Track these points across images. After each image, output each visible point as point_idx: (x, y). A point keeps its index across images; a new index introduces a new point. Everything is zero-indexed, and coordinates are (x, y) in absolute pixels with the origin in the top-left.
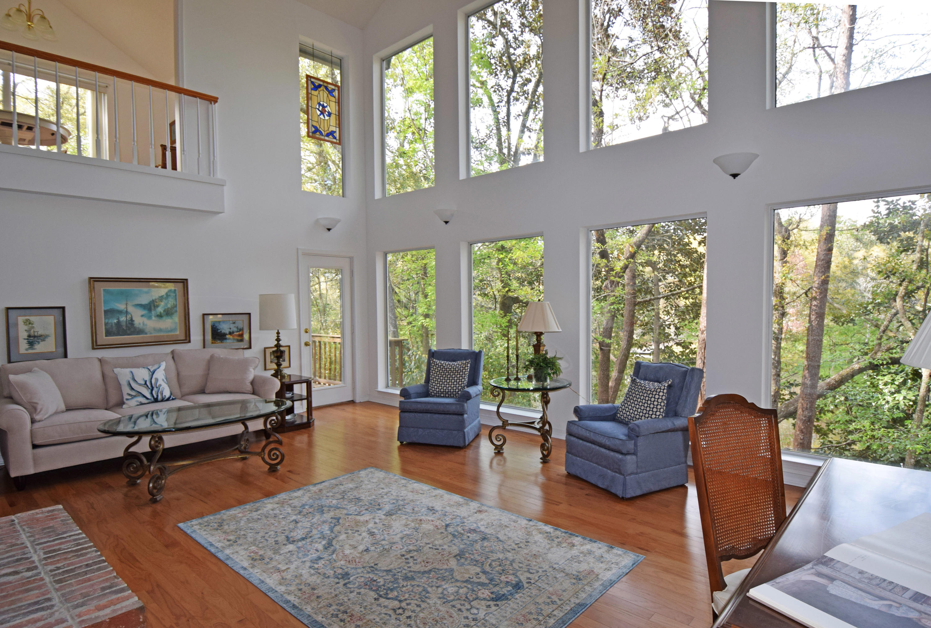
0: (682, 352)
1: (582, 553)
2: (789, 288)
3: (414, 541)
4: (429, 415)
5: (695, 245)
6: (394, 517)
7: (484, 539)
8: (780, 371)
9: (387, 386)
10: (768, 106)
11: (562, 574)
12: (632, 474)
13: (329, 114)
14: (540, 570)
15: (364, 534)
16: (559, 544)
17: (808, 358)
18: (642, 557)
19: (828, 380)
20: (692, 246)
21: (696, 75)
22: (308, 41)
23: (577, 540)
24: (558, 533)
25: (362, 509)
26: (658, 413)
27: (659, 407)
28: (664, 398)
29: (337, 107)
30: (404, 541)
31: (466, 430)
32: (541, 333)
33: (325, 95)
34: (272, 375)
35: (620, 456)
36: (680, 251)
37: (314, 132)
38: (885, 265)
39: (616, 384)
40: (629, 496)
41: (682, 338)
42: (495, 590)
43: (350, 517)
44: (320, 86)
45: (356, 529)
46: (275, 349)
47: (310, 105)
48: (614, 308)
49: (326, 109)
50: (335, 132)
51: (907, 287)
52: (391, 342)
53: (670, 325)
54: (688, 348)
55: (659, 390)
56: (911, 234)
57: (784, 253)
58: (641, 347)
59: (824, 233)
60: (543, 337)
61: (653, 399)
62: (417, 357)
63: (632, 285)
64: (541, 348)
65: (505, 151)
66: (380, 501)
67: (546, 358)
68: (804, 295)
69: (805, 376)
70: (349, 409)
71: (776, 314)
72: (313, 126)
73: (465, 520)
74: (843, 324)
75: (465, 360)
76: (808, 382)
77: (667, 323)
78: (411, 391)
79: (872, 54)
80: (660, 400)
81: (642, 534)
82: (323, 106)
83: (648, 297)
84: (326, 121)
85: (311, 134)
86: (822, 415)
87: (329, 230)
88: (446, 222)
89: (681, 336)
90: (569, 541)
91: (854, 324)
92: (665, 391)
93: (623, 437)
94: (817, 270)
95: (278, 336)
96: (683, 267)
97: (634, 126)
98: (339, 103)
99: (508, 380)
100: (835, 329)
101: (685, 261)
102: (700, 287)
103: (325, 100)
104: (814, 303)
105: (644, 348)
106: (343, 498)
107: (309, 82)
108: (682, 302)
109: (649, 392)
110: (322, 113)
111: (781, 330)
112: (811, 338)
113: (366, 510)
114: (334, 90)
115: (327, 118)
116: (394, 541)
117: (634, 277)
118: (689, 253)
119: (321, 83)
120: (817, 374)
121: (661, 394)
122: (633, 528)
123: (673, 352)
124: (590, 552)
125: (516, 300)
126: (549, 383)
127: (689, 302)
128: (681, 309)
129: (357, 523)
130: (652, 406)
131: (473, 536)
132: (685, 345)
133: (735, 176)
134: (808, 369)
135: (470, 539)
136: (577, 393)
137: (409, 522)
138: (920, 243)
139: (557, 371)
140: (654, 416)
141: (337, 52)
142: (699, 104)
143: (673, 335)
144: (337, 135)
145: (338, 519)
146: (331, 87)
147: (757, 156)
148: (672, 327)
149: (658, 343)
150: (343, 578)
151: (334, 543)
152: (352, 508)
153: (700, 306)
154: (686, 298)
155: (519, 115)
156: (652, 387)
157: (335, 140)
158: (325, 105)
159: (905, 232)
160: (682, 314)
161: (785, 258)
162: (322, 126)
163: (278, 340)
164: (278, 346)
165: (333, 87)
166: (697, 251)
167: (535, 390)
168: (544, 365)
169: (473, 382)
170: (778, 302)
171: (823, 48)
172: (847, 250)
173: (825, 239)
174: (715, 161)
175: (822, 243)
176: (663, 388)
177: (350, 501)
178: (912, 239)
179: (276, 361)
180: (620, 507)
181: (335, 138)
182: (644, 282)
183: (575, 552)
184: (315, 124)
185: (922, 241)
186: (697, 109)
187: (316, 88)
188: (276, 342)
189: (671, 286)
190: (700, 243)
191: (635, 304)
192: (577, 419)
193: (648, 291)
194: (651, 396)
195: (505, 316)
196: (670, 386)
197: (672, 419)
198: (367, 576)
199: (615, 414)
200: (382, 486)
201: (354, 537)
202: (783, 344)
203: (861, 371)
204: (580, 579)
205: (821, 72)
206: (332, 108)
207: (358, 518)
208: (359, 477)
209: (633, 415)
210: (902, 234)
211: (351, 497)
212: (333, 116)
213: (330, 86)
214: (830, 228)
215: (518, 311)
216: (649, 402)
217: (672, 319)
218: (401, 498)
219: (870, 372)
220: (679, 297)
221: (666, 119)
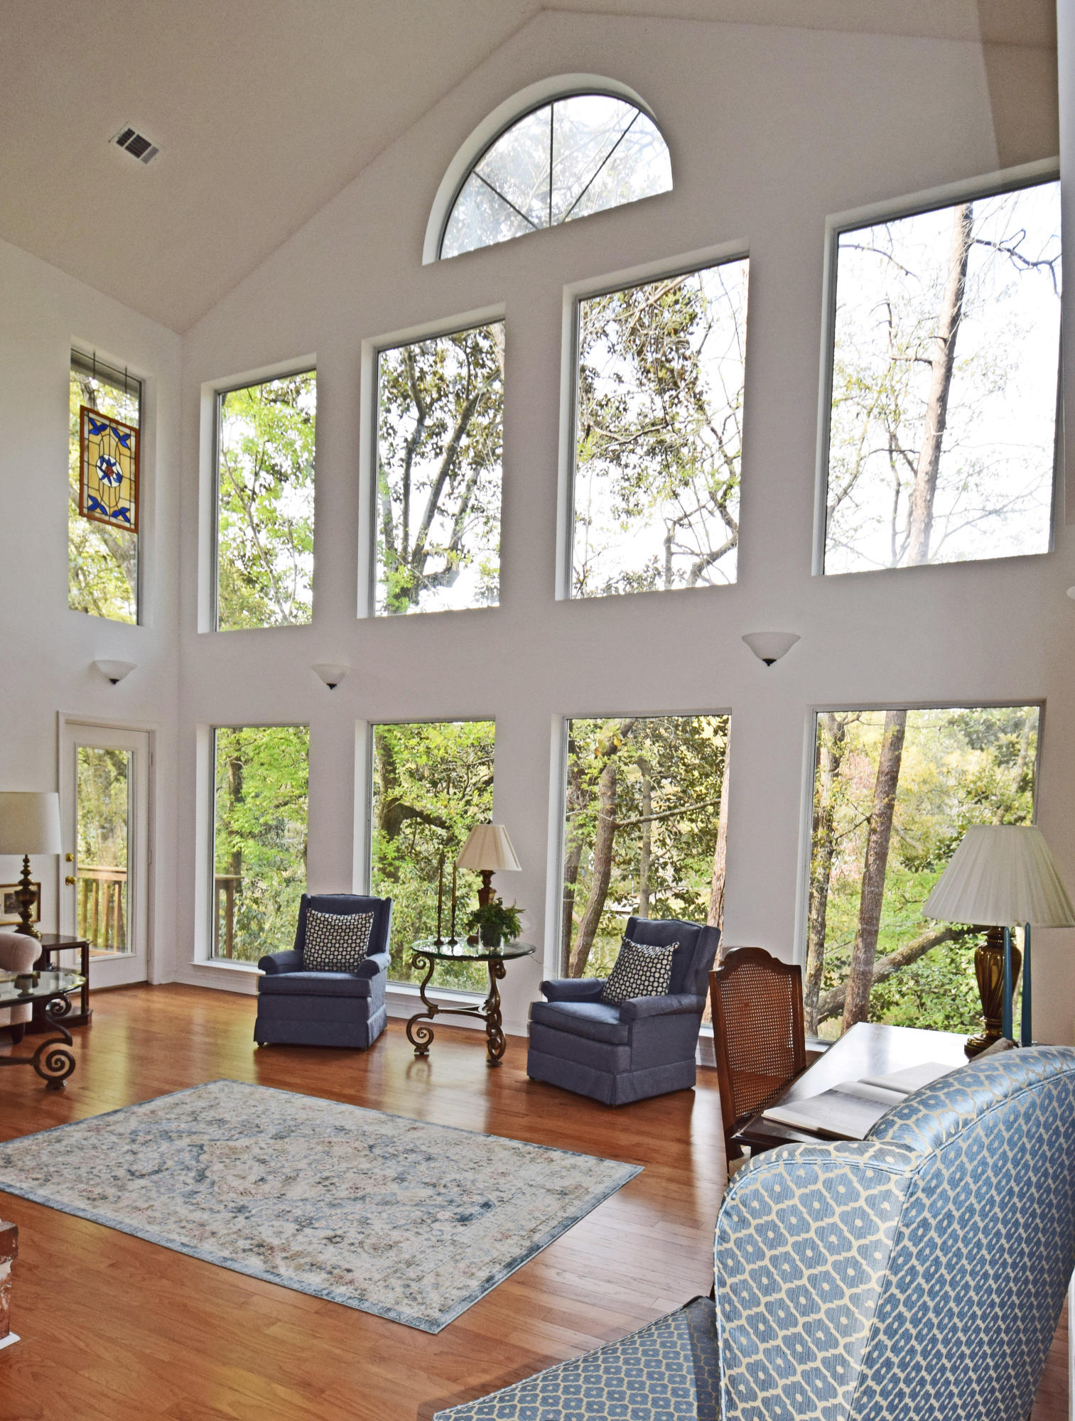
0: (684, 909)
1: (564, 1167)
2: (842, 814)
3: (328, 1166)
4: (310, 999)
5: (707, 733)
6: (286, 1140)
7: (429, 1159)
8: (824, 939)
9: (210, 957)
10: (814, 572)
11: (542, 1190)
12: (624, 1071)
13: (120, 478)
14: (513, 1188)
15: (250, 1163)
16: (532, 1160)
17: (862, 919)
18: (640, 1169)
19: (893, 955)
20: (705, 735)
21: (719, 460)
22: (87, 348)
23: (556, 1155)
24: (529, 1148)
25: (233, 1132)
26: (660, 989)
27: (661, 980)
28: (668, 967)
29: (133, 467)
30: (313, 1166)
31: (369, 1022)
32: (491, 873)
33: (113, 443)
34: (16, 931)
35: (609, 1048)
36: (686, 742)
37: (91, 509)
38: (975, 783)
39: (579, 959)
40: (619, 1102)
41: (683, 886)
42: (459, 1210)
43: (218, 1143)
44: (104, 427)
45: (234, 1157)
46: (20, 888)
47: (86, 459)
48: (583, 834)
49: (114, 468)
50: (128, 510)
51: (1003, 816)
52: (217, 881)
53: (665, 864)
54: (694, 903)
55: (661, 957)
56: (1013, 737)
57: (836, 762)
58: (619, 900)
59: (890, 735)
60: (493, 878)
61: (653, 970)
62: (244, 909)
63: (610, 797)
64: (491, 896)
65: (398, 545)
66: (257, 1121)
67: (501, 910)
68: (866, 822)
69: (857, 946)
70: (141, 994)
71: (821, 852)
72: (89, 496)
73: (395, 1140)
74: (917, 870)
75: (366, 912)
76: (862, 956)
77: (662, 860)
78: (278, 962)
79: (967, 469)
80: (663, 971)
81: (638, 1145)
82: (108, 462)
83: (634, 817)
84: (112, 490)
85: (85, 511)
86: (885, 1010)
87: (114, 681)
88: (332, 686)
89: (683, 883)
90: (546, 1156)
91: (933, 871)
92: (670, 958)
93: (615, 1022)
94: (879, 789)
95: (26, 866)
96: (687, 767)
97: (618, 523)
98: (137, 459)
99: (438, 943)
100: (908, 878)
101: (692, 758)
102: (716, 805)
103: (113, 453)
104: (874, 838)
105: (624, 902)
106: (196, 1119)
107: (86, 419)
108: (685, 827)
109: (648, 960)
110: (107, 474)
111: (827, 877)
112: (867, 889)
113: (240, 1133)
114: (128, 436)
115: (115, 484)
116: (299, 1167)
117: (614, 782)
118: (699, 746)
119: (107, 422)
120: (873, 944)
121: (665, 962)
122: (625, 1139)
123: (668, 909)
124: (574, 1167)
125: (411, 812)
126: (503, 949)
127: (696, 828)
128: (684, 839)
129: (233, 1150)
130: (652, 979)
131: (412, 1157)
132: (687, 898)
133: (769, 662)
134: (861, 936)
135: (409, 1160)
136: (540, 963)
137: (312, 1146)
138: (1022, 753)
139: (515, 930)
140: (654, 993)
141: (137, 370)
142: (722, 507)
143: (670, 880)
144: (132, 515)
145: (201, 1147)
146: (123, 431)
147: (799, 638)
148: (669, 867)
149: (647, 893)
150: (240, 1211)
151: (208, 1173)
152: (214, 1132)
153: (715, 836)
154: (692, 821)
155: (424, 484)
156: (652, 953)
157: (127, 525)
158: (113, 461)
159: (1006, 734)
160: (685, 844)
161: (836, 768)
162: (106, 498)
163: (26, 872)
164: (25, 883)
165: (127, 431)
166: (710, 745)
167: (482, 958)
168: (498, 921)
169: (377, 947)
170: (824, 835)
171: (902, 452)
172: (934, 751)
173: (891, 744)
174: (744, 638)
175: (886, 750)
176: (667, 953)
177: (210, 1123)
178: (1013, 744)
179: (22, 909)
180: (606, 1117)
181: (128, 520)
182: (629, 790)
183: (554, 1166)
184: (93, 493)
185: (1026, 750)
186: (717, 513)
187: (98, 430)
188: (22, 877)
189: (669, 800)
190: (716, 732)
191: (614, 827)
192: (545, 999)
193: (633, 807)
194: (650, 965)
195: (391, 839)
196: (675, 952)
197: (678, 996)
198: (276, 1207)
199: (601, 991)
200: (252, 1102)
201: (235, 1166)
202: (830, 896)
203: (937, 941)
204: (565, 1194)
205: (899, 485)
206: (125, 467)
207: (231, 1143)
208: (210, 1093)
209: (625, 993)
210: (1001, 735)
211: (209, 1119)
212: (125, 483)
213: (121, 428)
214: (898, 728)
215: (408, 831)
216: (648, 974)
217: (668, 855)
218: (289, 1117)
219: (950, 943)
220: (682, 818)
221: (670, 524)
